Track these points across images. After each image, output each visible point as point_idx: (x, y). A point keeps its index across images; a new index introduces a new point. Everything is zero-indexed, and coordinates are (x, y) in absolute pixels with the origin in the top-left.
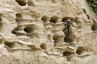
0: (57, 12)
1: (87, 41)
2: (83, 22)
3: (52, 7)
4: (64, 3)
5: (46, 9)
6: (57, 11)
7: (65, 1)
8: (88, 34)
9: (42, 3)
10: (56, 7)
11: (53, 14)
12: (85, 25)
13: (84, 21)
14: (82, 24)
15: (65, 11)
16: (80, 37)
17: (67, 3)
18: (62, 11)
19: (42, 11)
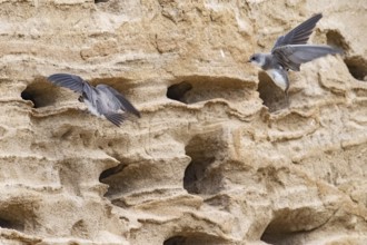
0: (122, 58)
1: (340, 180)
2: (318, 91)
3: (95, 36)
4: (173, 13)
5: (52, 47)
6: (123, 51)
7: (181, 4)
8: (344, 149)
9: (35, 20)
10: (115, 36)
11: (93, 67)
12: (329, 105)
13: (323, 87)
14: (311, 102)
15: (177, 49)
16: (295, 163)
17: (192, 15)
18: (161, 52)
19: (25, 57)
